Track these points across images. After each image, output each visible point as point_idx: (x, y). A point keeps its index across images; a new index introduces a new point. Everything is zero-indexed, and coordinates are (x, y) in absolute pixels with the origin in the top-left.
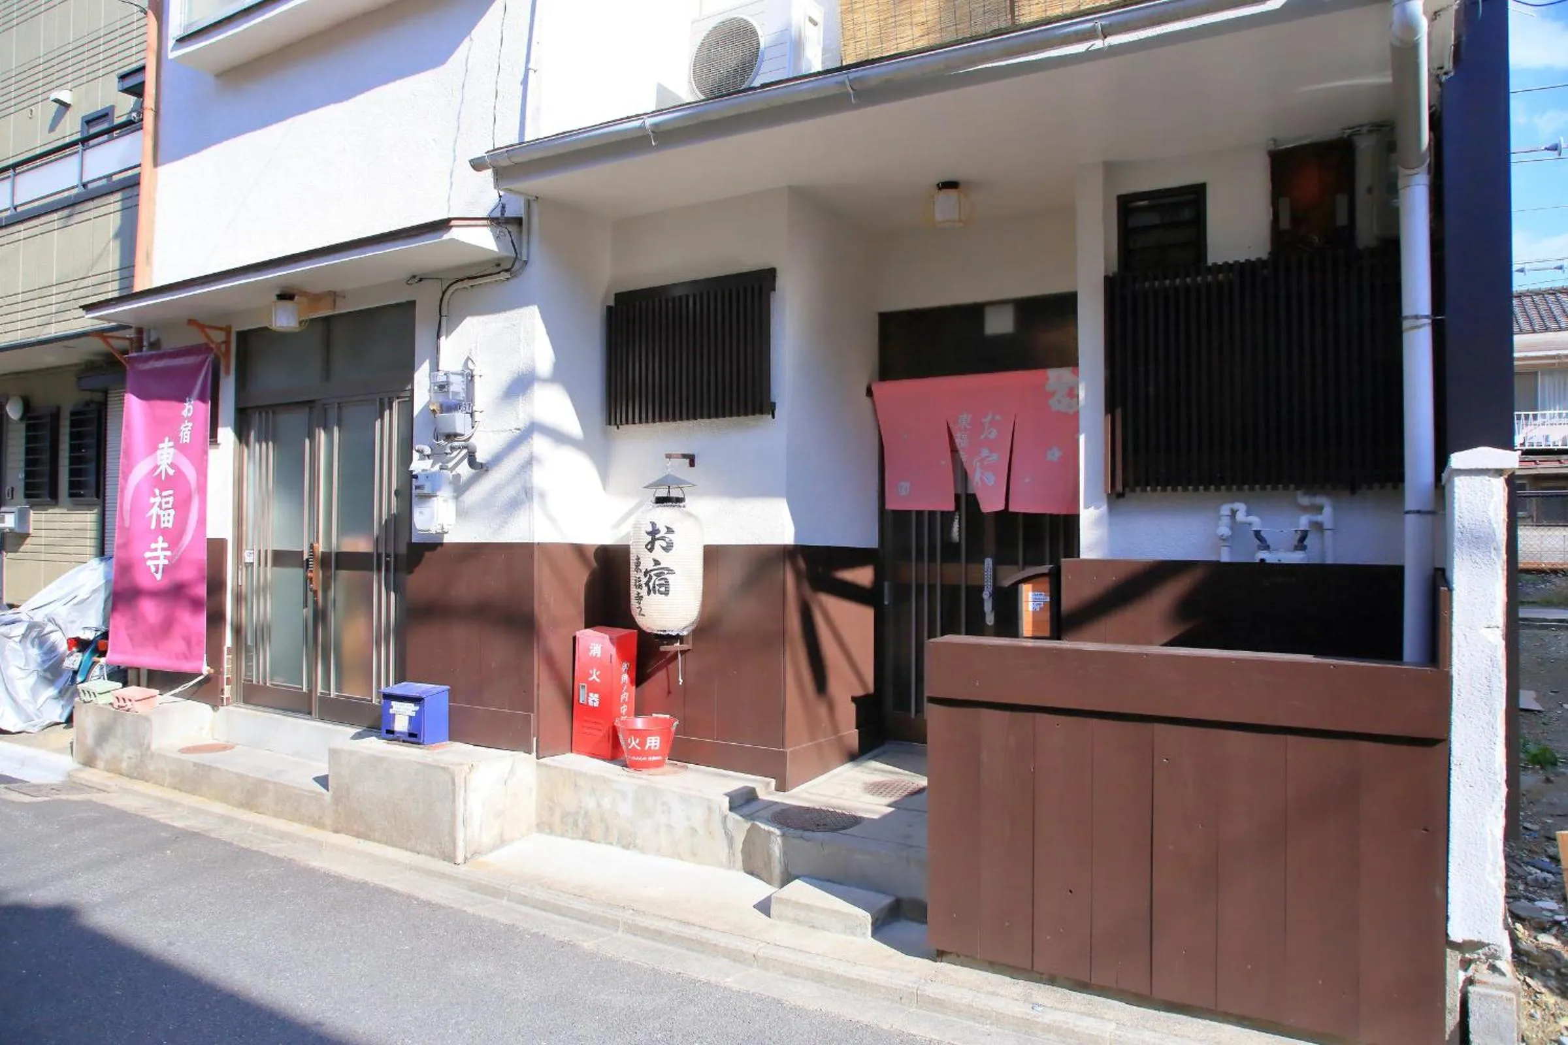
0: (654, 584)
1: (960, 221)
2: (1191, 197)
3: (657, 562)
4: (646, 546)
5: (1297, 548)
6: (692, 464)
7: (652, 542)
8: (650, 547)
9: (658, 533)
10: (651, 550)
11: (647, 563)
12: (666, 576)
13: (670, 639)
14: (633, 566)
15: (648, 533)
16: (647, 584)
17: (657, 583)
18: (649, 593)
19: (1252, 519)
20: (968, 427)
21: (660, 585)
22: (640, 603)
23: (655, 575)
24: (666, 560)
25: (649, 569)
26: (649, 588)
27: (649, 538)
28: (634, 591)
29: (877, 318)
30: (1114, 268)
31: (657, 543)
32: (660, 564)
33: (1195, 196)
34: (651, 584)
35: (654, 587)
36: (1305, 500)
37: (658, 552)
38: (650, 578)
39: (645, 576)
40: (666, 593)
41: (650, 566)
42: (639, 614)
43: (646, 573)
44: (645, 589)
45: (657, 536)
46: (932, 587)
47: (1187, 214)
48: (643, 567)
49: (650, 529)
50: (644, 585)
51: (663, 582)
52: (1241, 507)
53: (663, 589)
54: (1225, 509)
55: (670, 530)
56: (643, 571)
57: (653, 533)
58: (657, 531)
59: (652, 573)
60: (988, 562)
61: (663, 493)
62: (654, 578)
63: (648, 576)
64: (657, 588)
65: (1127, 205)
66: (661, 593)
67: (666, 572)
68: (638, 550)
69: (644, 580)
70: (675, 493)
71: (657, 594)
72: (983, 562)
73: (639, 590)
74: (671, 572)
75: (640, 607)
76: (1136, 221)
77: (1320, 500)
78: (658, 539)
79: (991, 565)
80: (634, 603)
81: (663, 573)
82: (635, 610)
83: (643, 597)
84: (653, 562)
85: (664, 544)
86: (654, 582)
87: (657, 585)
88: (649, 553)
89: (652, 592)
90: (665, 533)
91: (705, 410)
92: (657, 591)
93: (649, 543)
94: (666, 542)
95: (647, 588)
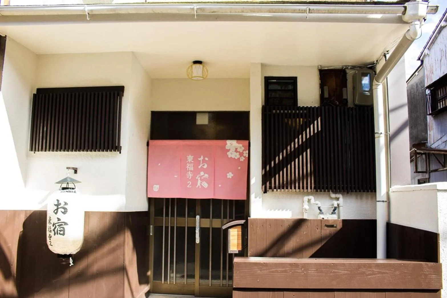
0: (57, 230)
1: (203, 77)
2: (292, 81)
3: (59, 219)
4: (54, 211)
5: (332, 213)
6: (76, 172)
7: (57, 209)
8: (56, 212)
9: (60, 205)
10: (56, 213)
11: (54, 220)
13: (67, 257)
14: (48, 222)
15: (55, 205)
16: (54, 230)
17: (59, 229)
18: (55, 234)
19: (317, 202)
20: (193, 162)
21: (60, 231)
22: (50, 239)
23: (58, 226)
24: (64, 218)
25: (55, 223)
26: (55, 231)
27: (56, 208)
28: (48, 233)
29: (151, 112)
30: (264, 104)
31: (59, 210)
32: (60, 220)
33: (293, 81)
34: (56, 230)
35: (57, 232)
36: (333, 196)
37: (60, 215)
38: (56, 227)
39: (53, 226)
40: (63, 234)
41: (56, 221)
42: (50, 245)
44: (53, 232)
45: (59, 207)
46: (172, 228)
47: (290, 87)
48: (52, 222)
49: (56, 203)
50: (52, 231)
51: (62, 229)
52: (311, 197)
53: (62, 232)
54: (306, 198)
55: (66, 204)
56: (52, 223)
57: (58, 205)
58: (60, 204)
59: (56, 225)
60: (198, 217)
61: (64, 185)
62: (57, 227)
63: (55, 226)
64: (59, 232)
65: (268, 81)
66: (61, 234)
67: (63, 224)
68: (50, 214)
69: (53, 228)
70: (71, 185)
72: (195, 217)
73: (50, 233)
74: (66, 224)
75: (50, 242)
76: (271, 87)
77: (338, 196)
78: (60, 208)
79: (199, 219)
80: (48, 239)
81: (62, 225)
82: (48, 243)
83: (52, 236)
84: (57, 219)
85: (63, 210)
86: (58, 229)
87: (59, 231)
88: (55, 215)
89: (56, 234)
90: (64, 205)
91: (86, 148)
92: (59, 234)
93: (56, 210)
94: (64, 210)
95: (54, 232)
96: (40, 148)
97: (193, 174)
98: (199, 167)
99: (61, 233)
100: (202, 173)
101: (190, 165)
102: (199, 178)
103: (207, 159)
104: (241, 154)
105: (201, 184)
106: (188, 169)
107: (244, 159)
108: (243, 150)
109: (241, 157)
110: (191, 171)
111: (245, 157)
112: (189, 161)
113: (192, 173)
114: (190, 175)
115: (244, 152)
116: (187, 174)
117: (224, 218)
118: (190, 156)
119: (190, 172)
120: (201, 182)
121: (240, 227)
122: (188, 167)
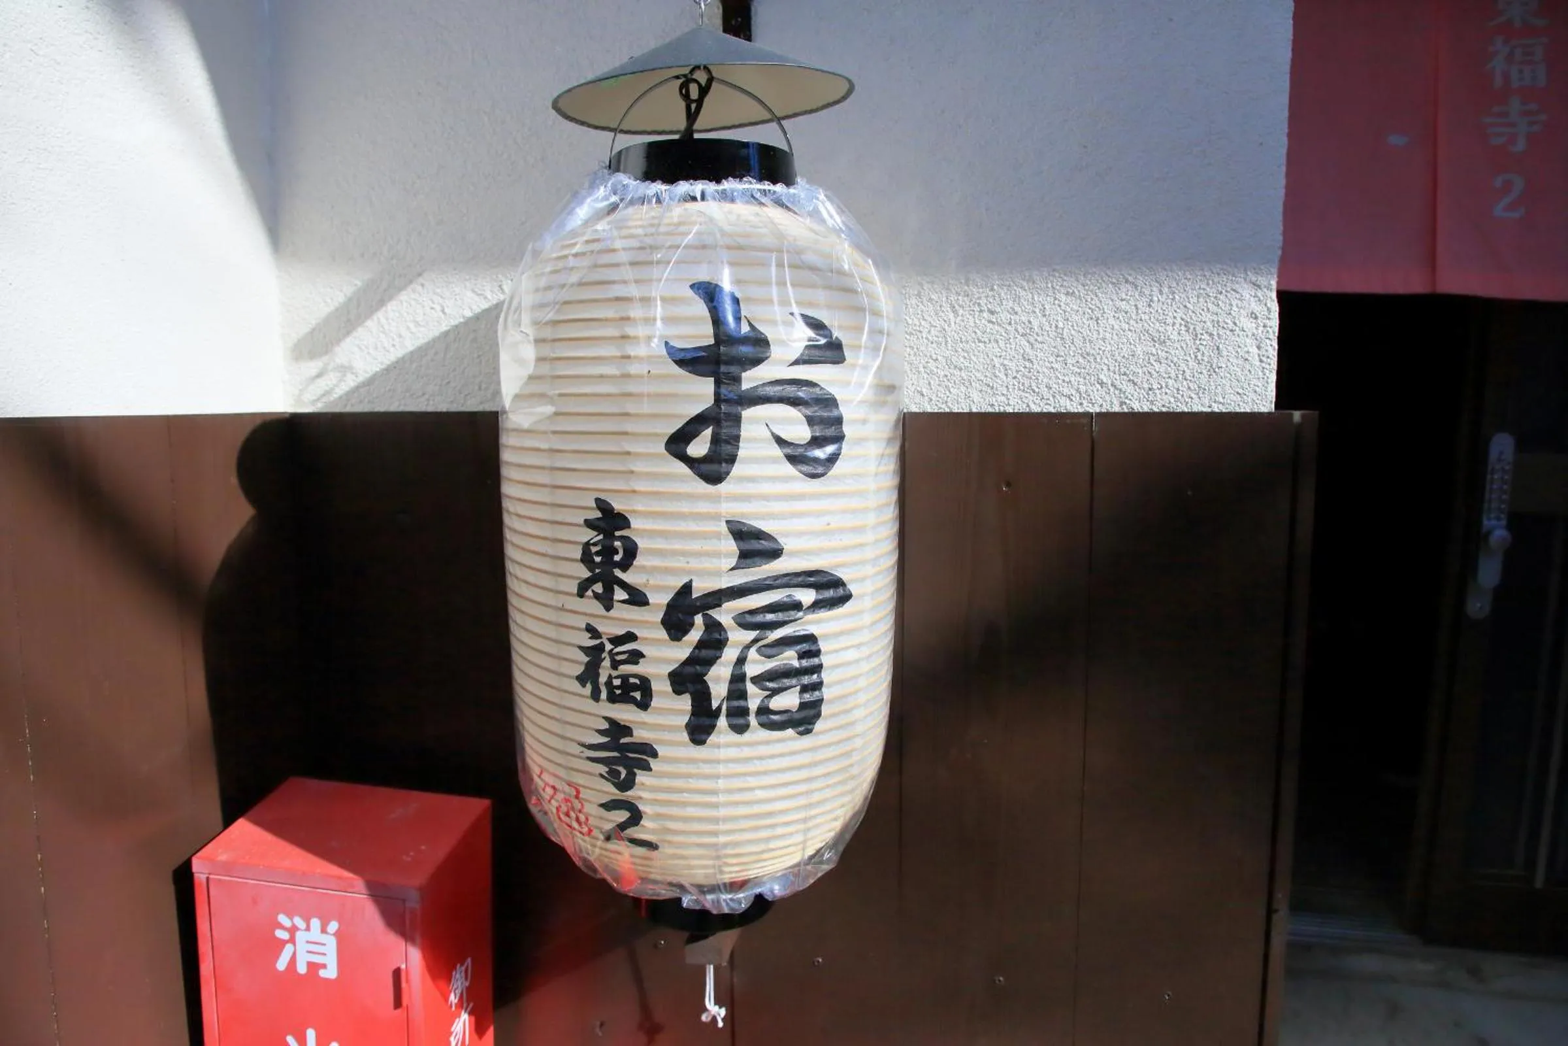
0: (738, 679)
3: (751, 543)
4: (681, 440)
8: (710, 446)
9: (757, 362)
10: (717, 468)
11: (685, 555)
12: (809, 624)
15: (688, 359)
16: (689, 677)
17: (755, 666)
18: (702, 734)
21: (774, 679)
23: (745, 621)
25: (701, 587)
26: (701, 697)
27: (700, 391)
31: (754, 422)
32: (773, 553)
34: (718, 680)
35: (734, 692)
37: (762, 483)
38: (714, 641)
40: (805, 718)
41: (714, 565)
45: (751, 379)
49: (701, 335)
51: (790, 658)
53: (788, 700)
57: (724, 361)
59: (725, 615)
62: (738, 637)
64: (755, 697)
66: (775, 717)
67: (807, 596)
71: (756, 733)
74: (830, 591)
78: (756, 399)
81: (797, 606)
84: (731, 546)
85: (798, 430)
86: (741, 661)
87: (756, 680)
88: (702, 487)
89: (722, 722)
90: (796, 362)
92: (753, 720)
93: (699, 421)
94: (811, 421)
99: (778, 702)
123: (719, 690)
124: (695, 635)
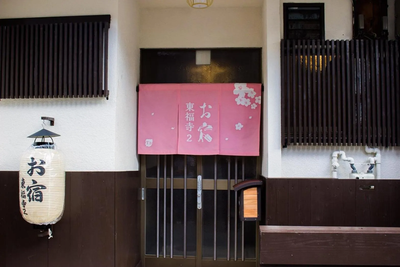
0: (33, 195)
2: (319, 8)
3: (34, 182)
4: (28, 172)
5: (368, 172)
6: (52, 123)
7: (32, 170)
8: (31, 172)
9: (35, 164)
10: (31, 174)
11: (28, 183)
12: (40, 190)
13: (45, 228)
14: (20, 185)
15: (29, 164)
16: (29, 195)
17: (35, 194)
18: (30, 201)
19: (350, 158)
20: (193, 110)
21: (37, 196)
22: (24, 207)
23: (34, 189)
24: (41, 180)
25: (30, 186)
26: (30, 197)
27: (30, 167)
28: (21, 199)
29: (140, 50)
30: (283, 38)
31: (35, 170)
32: (36, 183)
34: (31, 195)
35: (33, 197)
36: (369, 150)
37: (35, 176)
38: (31, 192)
39: (28, 190)
40: (41, 200)
41: (31, 184)
42: (24, 214)
43: (28, 188)
45: (35, 166)
46: (168, 191)
47: (316, 16)
48: (26, 185)
49: (30, 162)
50: (27, 196)
51: (38, 193)
52: (343, 153)
53: (39, 198)
54: (335, 154)
55: (43, 162)
56: (26, 187)
57: (33, 164)
58: (36, 163)
59: (32, 189)
60: (200, 178)
61: (39, 140)
62: (33, 191)
64: (35, 197)
65: (288, 9)
66: (38, 200)
67: (40, 187)
68: (23, 175)
69: (27, 193)
70: (48, 140)
71: (35, 201)
72: (197, 177)
73: (24, 199)
74: (43, 187)
75: (24, 209)
76: (292, 16)
78: (35, 168)
79: (201, 180)
80: (21, 206)
81: (39, 188)
82: (23, 211)
83: (27, 203)
84: (32, 182)
85: (39, 171)
86: (33, 193)
87: (35, 196)
88: (30, 176)
89: (32, 200)
90: (40, 164)
91: (65, 93)
92: (35, 200)
93: (30, 170)
94: (41, 170)
95: (28, 198)
96: (7, 94)
97: (194, 126)
98: (202, 117)
99: (37, 198)
100: (205, 124)
101: (190, 115)
102: (201, 130)
103: (210, 107)
104: (253, 101)
105: (203, 138)
106: (187, 120)
107: (256, 106)
108: (255, 96)
109: (252, 104)
110: (192, 122)
111: (257, 104)
112: (189, 110)
113: (192, 124)
114: (190, 127)
115: (256, 98)
116: (186, 126)
117: (231, 178)
118: (190, 103)
119: (190, 123)
120: (203, 135)
121: (256, 189)
122: (187, 117)
123: (31, 196)
124: (29, 191)
